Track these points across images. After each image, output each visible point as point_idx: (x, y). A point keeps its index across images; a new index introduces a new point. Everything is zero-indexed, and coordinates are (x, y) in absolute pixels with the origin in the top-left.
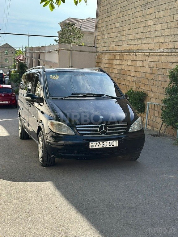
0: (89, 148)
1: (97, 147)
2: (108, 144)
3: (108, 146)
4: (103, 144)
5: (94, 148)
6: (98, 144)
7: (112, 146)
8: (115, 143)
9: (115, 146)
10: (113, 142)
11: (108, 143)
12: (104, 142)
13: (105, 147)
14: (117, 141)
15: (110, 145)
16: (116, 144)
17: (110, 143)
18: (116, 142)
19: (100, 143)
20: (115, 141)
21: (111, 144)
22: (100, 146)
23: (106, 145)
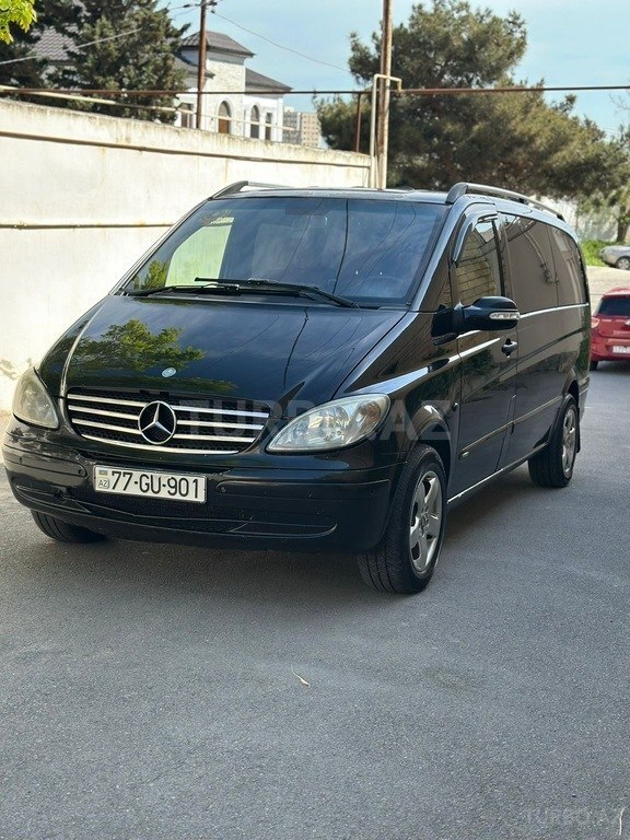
0: (92, 487)
1: (119, 490)
2: (162, 486)
3: (164, 494)
4: (145, 480)
5: (110, 490)
6: (123, 480)
7: (178, 497)
8: (192, 486)
9: (191, 498)
10: (183, 482)
11: (164, 482)
12: (149, 474)
13: (150, 494)
14: (202, 481)
15: (173, 491)
16: (194, 490)
17: (172, 483)
18: (196, 481)
19: (131, 474)
20: (191, 479)
21: (175, 487)
22: (134, 490)
23: (156, 490)
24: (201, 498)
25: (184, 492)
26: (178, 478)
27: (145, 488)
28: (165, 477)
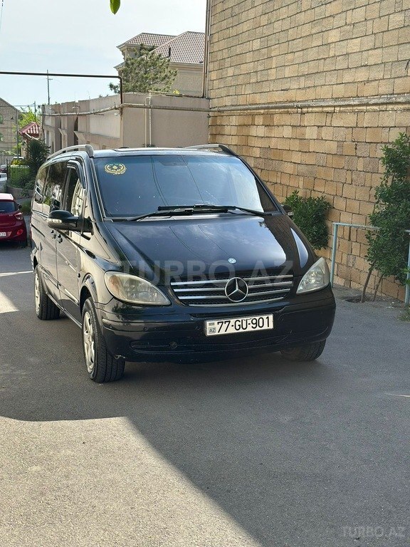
0: (204, 334)
1: (222, 332)
2: (248, 325)
3: (250, 329)
4: (238, 323)
5: (217, 333)
6: (225, 326)
7: (258, 328)
9: (265, 327)
10: (261, 320)
11: (249, 322)
12: (240, 319)
13: (241, 330)
14: (271, 317)
15: (254, 326)
16: (267, 322)
17: (254, 321)
18: (268, 318)
19: (229, 322)
20: (265, 317)
21: (256, 323)
22: (231, 330)
23: (244, 327)
24: (271, 326)
25: (261, 325)
26: (257, 318)
27: (238, 327)
28: (249, 319)
